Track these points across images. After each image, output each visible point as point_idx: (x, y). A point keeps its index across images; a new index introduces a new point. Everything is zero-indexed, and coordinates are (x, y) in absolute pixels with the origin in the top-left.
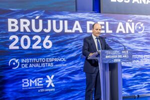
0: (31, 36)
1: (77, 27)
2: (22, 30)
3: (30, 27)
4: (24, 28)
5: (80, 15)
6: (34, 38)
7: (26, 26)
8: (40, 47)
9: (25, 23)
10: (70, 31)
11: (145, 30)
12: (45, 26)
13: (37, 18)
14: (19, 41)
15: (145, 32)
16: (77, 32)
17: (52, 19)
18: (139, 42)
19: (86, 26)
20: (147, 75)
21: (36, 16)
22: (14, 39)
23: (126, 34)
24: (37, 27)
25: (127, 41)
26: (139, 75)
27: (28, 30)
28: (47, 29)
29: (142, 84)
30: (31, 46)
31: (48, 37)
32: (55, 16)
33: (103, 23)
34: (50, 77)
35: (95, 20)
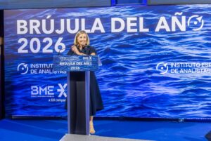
0: (41, 39)
1: (98, 26)
2: (31, 32)
3: (40, 28)
4: (34, 29)
5: (102, 11)
6: (45, 41)
7: (36, 28)
8: (51, 51)
9: (35, 24)
10: (88, 31)
11: (204, 27)
12: (57, 26)
13: (48, 17)
14: (29, 44)
15: (206, 28)
16: (98, 32)
17: (65, 18)
18: (193, 44)
19: (110, 25)
20: (206, 91)
21: (47, 16)
22: (23, 42)
23: (171, 32)
24: (48, 28)
25: (172, 43)
26: (191, 91)
27: (38, 32)
28: (60, 29)
29: (196, 103)
30: (41, 50)
31: (60, 39)
32: (70, 14)
33: (135, 19)
34: (63, 85)
35: (123, 16)
